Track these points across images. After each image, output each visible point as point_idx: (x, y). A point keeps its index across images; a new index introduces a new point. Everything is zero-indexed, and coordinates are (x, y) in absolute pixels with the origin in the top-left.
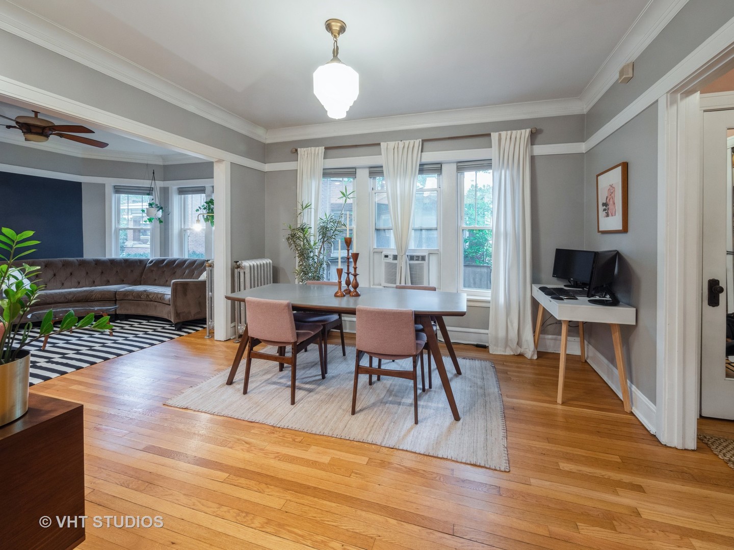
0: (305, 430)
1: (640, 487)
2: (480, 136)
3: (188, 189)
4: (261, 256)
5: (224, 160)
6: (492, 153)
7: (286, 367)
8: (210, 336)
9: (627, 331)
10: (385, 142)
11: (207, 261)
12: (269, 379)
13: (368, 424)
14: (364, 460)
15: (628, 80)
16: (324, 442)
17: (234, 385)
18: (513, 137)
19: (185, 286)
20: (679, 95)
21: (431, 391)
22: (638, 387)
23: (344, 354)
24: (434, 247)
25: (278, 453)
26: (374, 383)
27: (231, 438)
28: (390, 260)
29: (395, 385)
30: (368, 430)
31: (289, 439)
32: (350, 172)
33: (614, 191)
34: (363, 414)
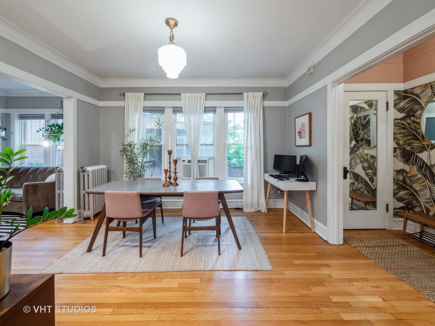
0: (156, 271)
1: (328, 265)
2: (238, 94)
3: (27, 115)
4: (97, 163)
5: (72, 97)
6: (244, 104)
7: (127, 235)
8: (59, 222)
9: (312, 193)
10: (184, 93)
11: (57, 168)
12: (118, 244)
13: (193, 260)
14: (198, 280)
15: (311, 73)
16: (170, 276)
17: (93, 251)
18: (255, 96)
19: (35, 187)
20: (336, 83)
21: (221, 236)
22: (317, 220)
23: (163, 222)
24: (211, 155)
25: (142, 288)
26: (188, 236)
27: (106, 286)
28: (186, 163)
29: (200, 236)
30: (194, 263)
31: (146, 278)
32: (161, 110)
33: (304, 126)
34: (187, 255)
